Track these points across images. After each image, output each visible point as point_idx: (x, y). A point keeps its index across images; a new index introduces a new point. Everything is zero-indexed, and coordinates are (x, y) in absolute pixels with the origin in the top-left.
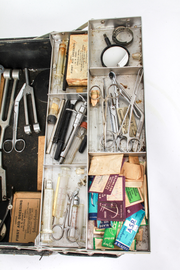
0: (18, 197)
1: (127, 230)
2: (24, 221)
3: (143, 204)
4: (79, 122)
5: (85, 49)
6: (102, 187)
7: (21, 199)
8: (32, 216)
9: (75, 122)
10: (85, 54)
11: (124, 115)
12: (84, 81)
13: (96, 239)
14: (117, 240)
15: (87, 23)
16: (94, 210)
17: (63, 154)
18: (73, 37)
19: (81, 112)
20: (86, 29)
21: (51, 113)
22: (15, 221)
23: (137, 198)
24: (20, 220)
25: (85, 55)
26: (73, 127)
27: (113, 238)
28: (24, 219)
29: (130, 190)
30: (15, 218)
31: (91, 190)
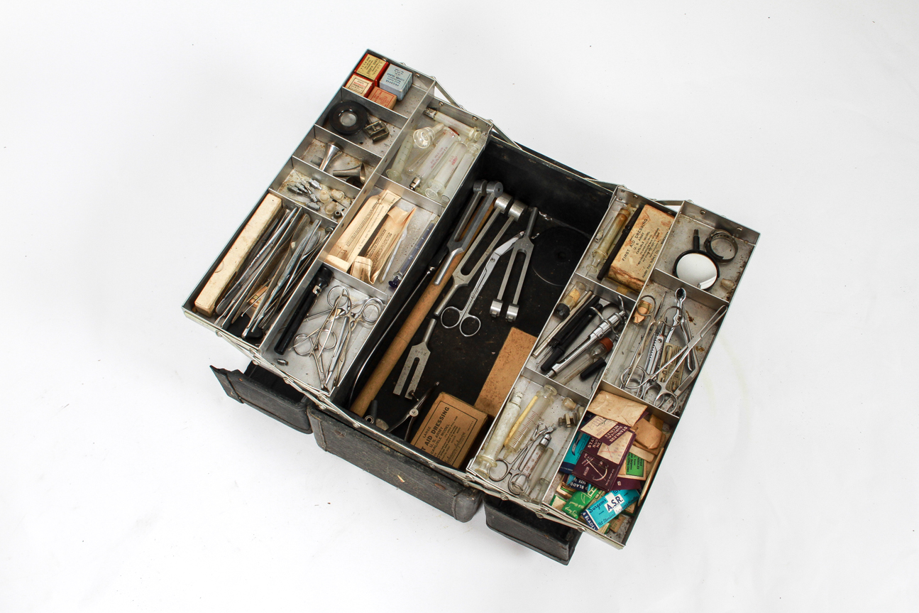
0: (445, 401)
1: (606, 506)
2: (438, 439)
3: (643, 483)
4: (601, 335)
5: (658, 236)
6: (601, 432)
7: (448, 406)
8: (454, 439)
9: (595, 332)
10: (656, 243)
11: (671, 357)
12: (635, 281)
13: (557, 498)
14: (588, 511)
15: (682, 202)
16: (574, 461)
17: (556, 367)
18: (648, 210)
19: (610, 322)
20: (677, 209)
21: (565, 302)
22: (424, 433)
23: (639, 471)
24: (434, 436)
25: (655, 245)
26: (589, 338)
27: (582, 507)
28: (441, 437)
29: (633, 458)
30: (427, 428)
31: (583, 429)
